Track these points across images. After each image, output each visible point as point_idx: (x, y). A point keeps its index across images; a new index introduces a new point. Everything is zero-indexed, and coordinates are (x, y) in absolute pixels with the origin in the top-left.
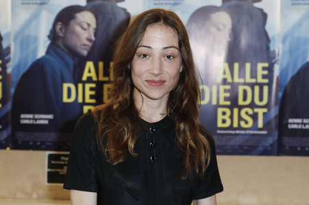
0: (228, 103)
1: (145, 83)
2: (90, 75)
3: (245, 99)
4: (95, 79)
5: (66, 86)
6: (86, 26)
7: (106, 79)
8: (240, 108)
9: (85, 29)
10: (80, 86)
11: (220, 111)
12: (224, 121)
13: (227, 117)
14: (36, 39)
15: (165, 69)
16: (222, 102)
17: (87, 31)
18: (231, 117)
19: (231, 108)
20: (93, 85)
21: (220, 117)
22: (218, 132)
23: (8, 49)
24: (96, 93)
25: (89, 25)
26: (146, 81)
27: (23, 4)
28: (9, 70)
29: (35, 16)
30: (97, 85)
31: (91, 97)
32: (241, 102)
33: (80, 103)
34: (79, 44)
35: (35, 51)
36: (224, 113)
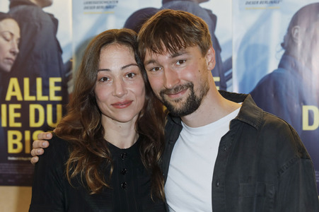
1: (111, 107)
2: (14, 94)
4: (20, 98)
7: (33, 98)
15: (128, 89)
20: (18, 106)
24: (22, 115)
26: (112, 105)
30: (22, 106)
31: (17, 120)
33: (4, 128)
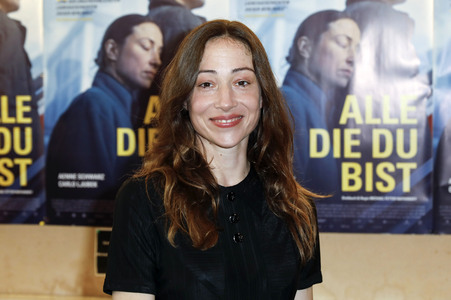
0: (358, 155)
3: (382, 148)
5: (121, 132)
6: (148, 44)
8: (376, 162)
9: (146, 49)
10: (141, 132)
11: (345, 166)
12: (352, 182)
13: (356, 176)
14: (78, 65)
15: (239, 100)
16: (348, 154)
17: (150, 51)
18: (363, 176)
19: (362, 162)
21: (346, 177)
22: (344, 198)
23: (40, 79)
25: (152, 42)
27: (59, 14)
28: (41, 111)
29: (77, 32)
32: (376, 154)
34: (138, 71)
35: (77, 82)
36: (352, 171)
